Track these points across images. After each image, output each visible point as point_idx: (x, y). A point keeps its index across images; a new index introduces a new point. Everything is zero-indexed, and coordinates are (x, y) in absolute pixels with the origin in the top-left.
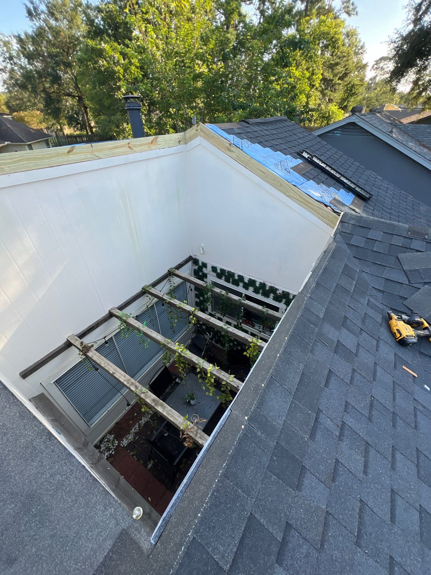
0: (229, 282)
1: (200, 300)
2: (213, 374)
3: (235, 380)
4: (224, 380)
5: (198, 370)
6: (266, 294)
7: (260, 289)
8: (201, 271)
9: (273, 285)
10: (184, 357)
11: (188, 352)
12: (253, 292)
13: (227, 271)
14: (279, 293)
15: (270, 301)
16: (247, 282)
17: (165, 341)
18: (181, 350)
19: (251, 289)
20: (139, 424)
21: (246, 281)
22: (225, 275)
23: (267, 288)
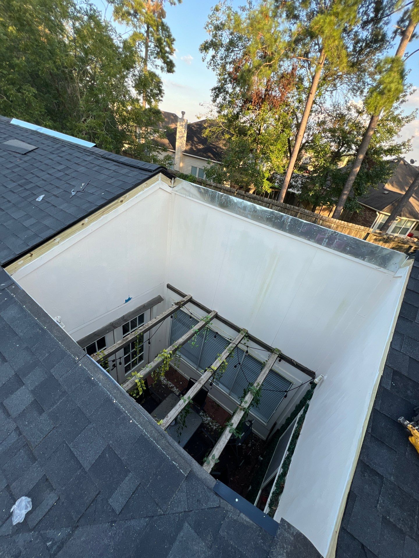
18: (164, 355)
20: (173, 387)
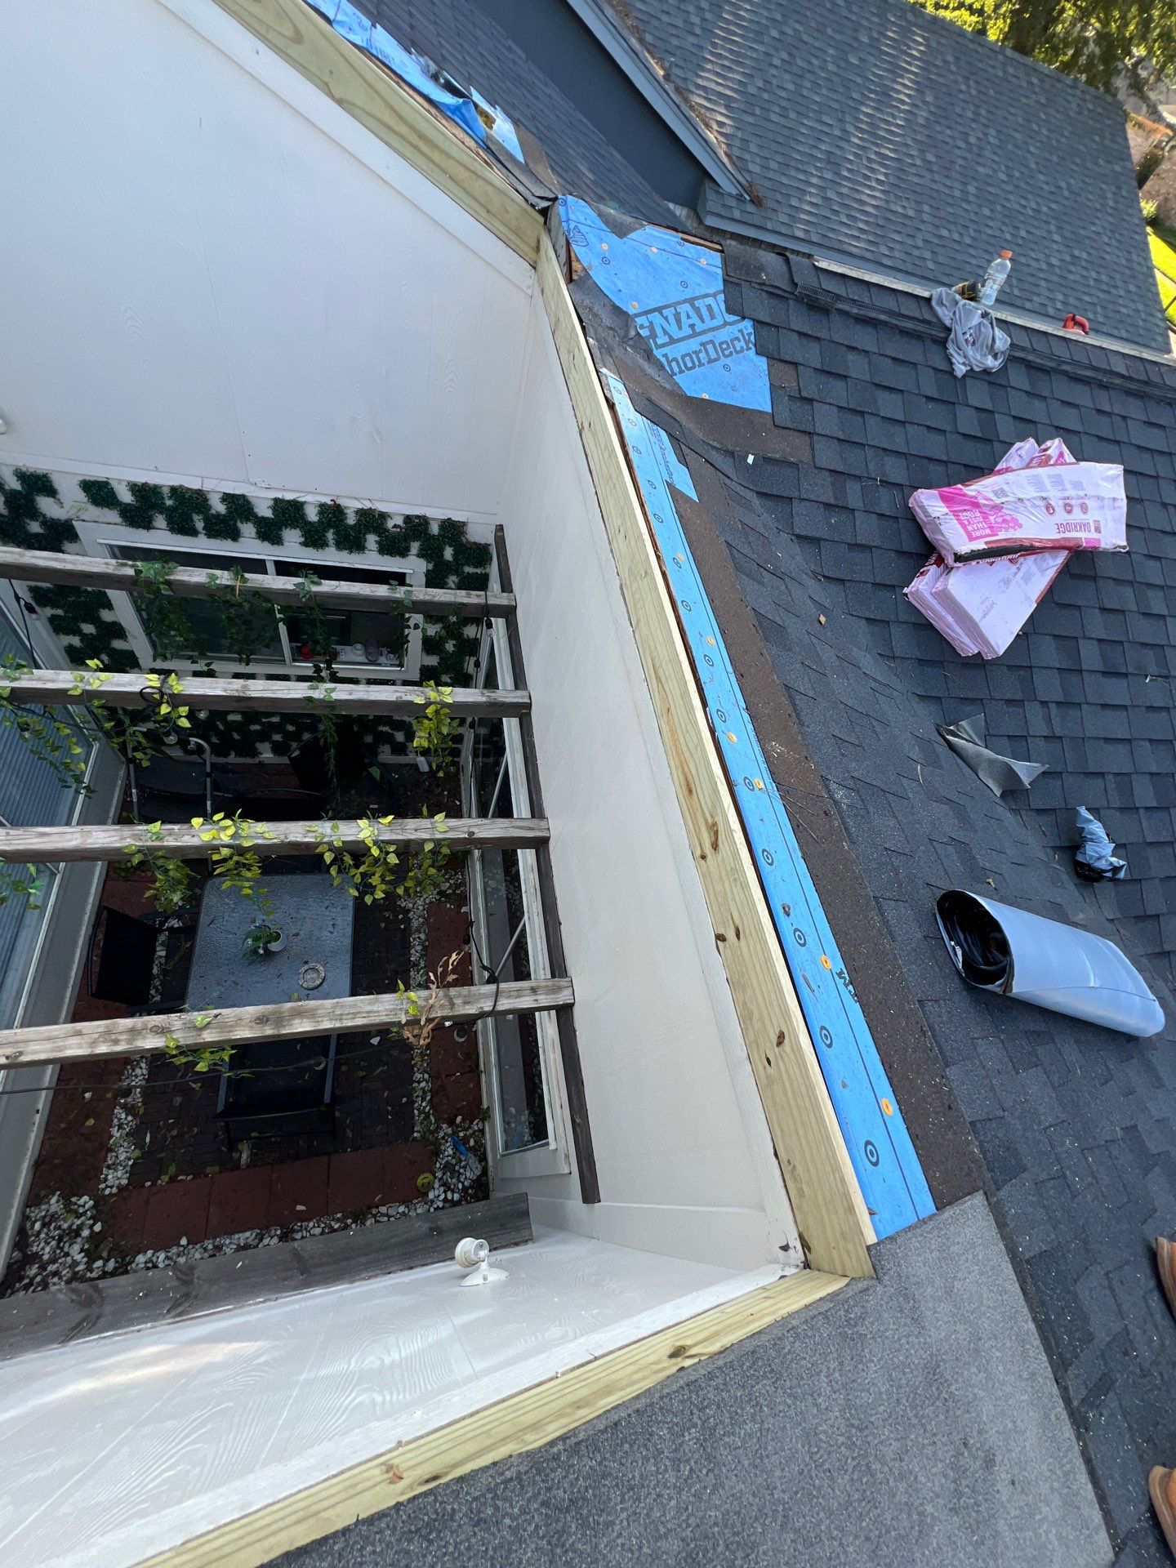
0: (193, 532)
1: (84, 637)
2: (383, 841)
3: (453, 822)
4: (425, 841)
5: (328, 857)
6: (351, 541)
7: (325, 531)
8: (34, 513)
9: (368, 505)
10: (255, 848)
11: (261, 827)
12: (305, 544)
13: (166, 491)
14: (395, 526)
15: (371, 559)
16: (268, 513)
17: (134, 836)
18: (231, 831)
19: (292, 536)
20: (125, 1106)
21: (264, 510)
22: (161, 509)
23: (351, 520)
